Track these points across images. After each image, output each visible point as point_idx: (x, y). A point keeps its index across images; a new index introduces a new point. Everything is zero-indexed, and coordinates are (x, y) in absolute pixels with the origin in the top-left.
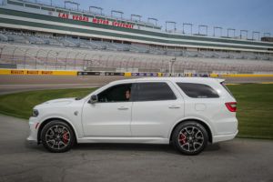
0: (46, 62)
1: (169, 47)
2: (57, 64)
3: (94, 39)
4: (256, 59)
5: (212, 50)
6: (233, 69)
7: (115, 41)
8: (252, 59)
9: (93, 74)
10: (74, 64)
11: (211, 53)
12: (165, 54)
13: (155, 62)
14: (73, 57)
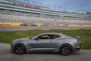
0: (8, 21)
1: (53, 15)
2: (12, 22)
3: (26, 12)
4: (85, 20)
5: (69, 17)
6: (76, 24)
7: (34, 13)
8: (83, 20)
9: (26, 25)
10: (19, 21)
11: (69, 18)
12: (52, 18)
13: (49, 21)
14: (18, 19)
